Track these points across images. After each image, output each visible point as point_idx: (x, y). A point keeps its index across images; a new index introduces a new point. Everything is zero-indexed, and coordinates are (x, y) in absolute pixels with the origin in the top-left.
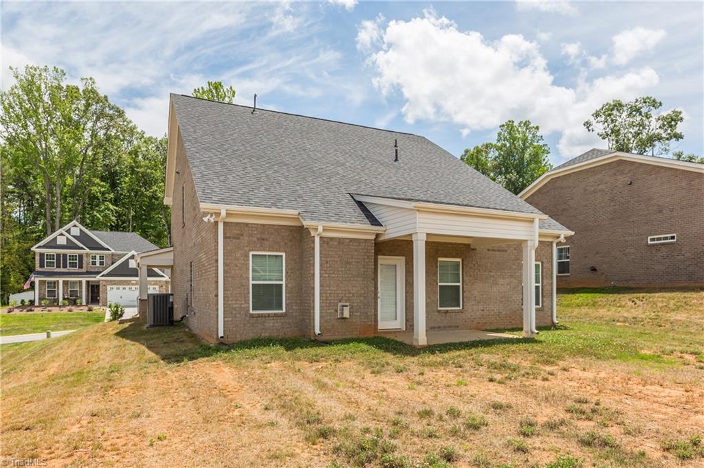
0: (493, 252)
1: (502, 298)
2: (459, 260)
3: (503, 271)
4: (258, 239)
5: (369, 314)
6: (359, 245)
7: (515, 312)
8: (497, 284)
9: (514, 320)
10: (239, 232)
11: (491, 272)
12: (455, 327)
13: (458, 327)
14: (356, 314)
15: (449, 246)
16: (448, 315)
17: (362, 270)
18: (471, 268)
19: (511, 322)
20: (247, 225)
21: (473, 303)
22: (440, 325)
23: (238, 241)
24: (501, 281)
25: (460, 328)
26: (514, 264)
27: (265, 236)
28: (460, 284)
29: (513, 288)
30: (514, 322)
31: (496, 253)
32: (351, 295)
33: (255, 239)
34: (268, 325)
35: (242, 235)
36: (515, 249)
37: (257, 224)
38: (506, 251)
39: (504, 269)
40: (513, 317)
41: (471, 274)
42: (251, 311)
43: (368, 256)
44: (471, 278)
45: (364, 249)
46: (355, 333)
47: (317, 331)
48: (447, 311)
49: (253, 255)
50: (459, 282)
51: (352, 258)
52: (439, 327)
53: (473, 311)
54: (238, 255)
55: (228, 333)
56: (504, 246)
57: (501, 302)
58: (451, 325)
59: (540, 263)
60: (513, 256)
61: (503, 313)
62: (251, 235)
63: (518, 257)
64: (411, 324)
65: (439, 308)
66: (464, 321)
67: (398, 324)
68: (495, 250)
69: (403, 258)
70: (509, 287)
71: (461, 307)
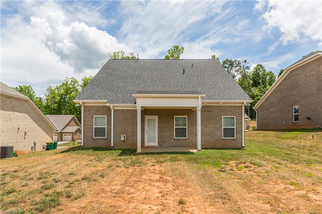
0: (205, 112)
1: (210, 133)
2: (186, 116)
4: (96, 111)
5: (134, 139)
6: (131, 112)
7: (218, 140)
8: (207, 127)
9: (217, 144)
10: (89, 109)
13: (184, 146)
14: (129, 139)
15: (180, 110)
16: (179, 141)
17: (132, 122)
18: (192, 120)
19: (215, 145)
20: (92, 106)
21: (193, 136)
22: (175, 145)
23: (89, 112)
24: (209, 126)
25: (185, 146)
26: (217, 117)
27: (99, 110)
28: (187, 127)
29: (217, 129)
30: (217, 145)
32: (127, 132)
33: (95, 111)
34: (99, 142)
35: (90, 110)
36: (218, 110)
37: (96, 106)
38: (212, 111)
39: (211, 120)
40: (217, 143)
41: (192, 122)
42: (94, 137)
43: (134, 116)
44: (192, 125)
45: (133, 113)
46: (129, 147)
47: (112, 145)
48: (178, 139)
49: (95, 117)
50: (186, 126)
51: (128, 117)
52: (174, 146)
53: (193, 139)
54: (89, 117)
55: (85, 145)
56: (211, 109)
57: (209, 135)
58: (181, 145)
59: (235, 117)
60: (217, 114)
61: (210, 140)
62: (94, 110)
63: (220, 114)
64: (160, 144)
65: (175, 138)
66: (188, 144)
67: (156, 144)
68: (206, 111)
69: (157, 116)
70: (214, 128)
71: (187, 138)
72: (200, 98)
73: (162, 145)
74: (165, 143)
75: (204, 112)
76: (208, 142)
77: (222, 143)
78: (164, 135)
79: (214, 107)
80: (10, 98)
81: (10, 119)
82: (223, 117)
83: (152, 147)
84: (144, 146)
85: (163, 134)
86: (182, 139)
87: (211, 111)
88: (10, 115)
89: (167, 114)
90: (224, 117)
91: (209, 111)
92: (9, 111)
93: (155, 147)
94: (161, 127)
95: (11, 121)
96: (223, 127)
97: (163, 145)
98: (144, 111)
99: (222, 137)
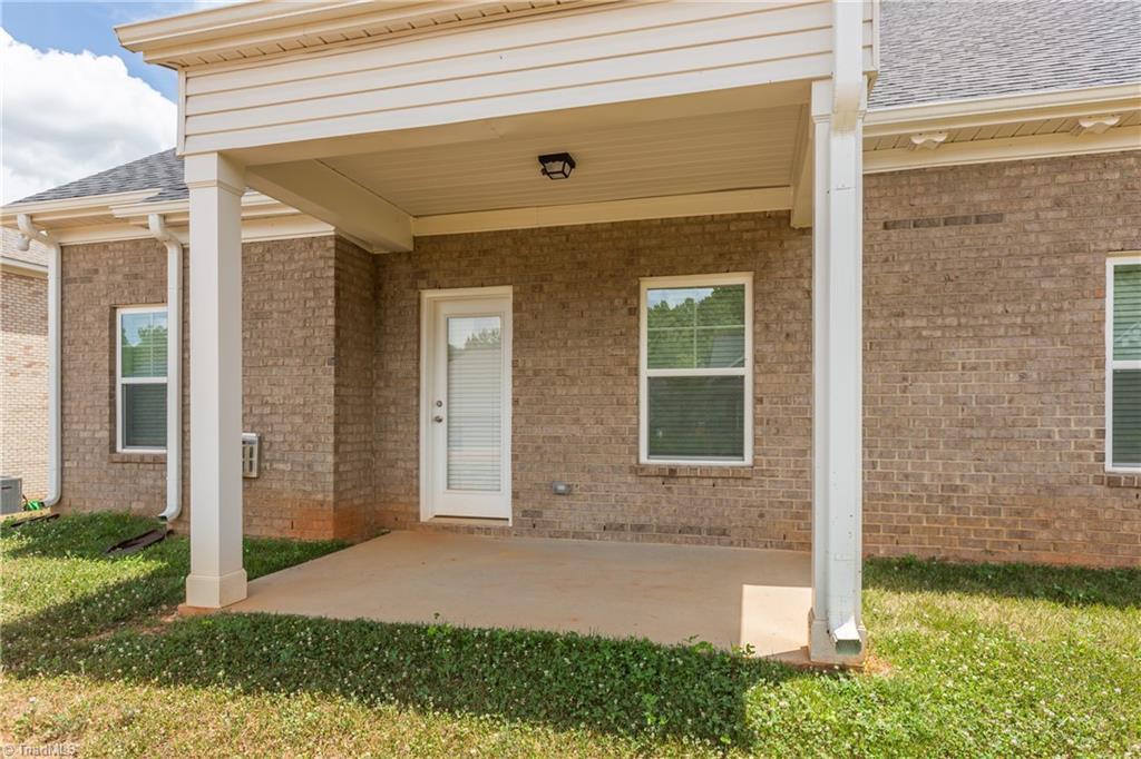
0: (924, 232)
1: (963, 424)
2: (744, 279)
3: (979, 309)
4: (126, 276)
5: (318, 468)
6: (291, 259)
7: (1052, 491)
8: (935, 365)
9: (1045, 525)
10: (90, 266)
11: (901, 315)
12: (710, 531)
13: (725, 533)
14: (281, 466)
15: (687, 230)
16: (676, 486)
17: (299, 334)
19: (1022, 535)
20: (105, 246)
21: (797, 443)
22: (643, 519)
23: (88, 285)
24: (964, 352)
26: (1049, 273)
27: (140, 269)
28: (746, 371)
29: (1042, 383)
30: (1044, 535)
31: (934, 232)
32: (267, 410)
33: (119, 278)
34: (143, 482)
35: (96, 271)
36: (1058, 203)
37: (124, 242)
38: (998, 218)
39: (983, 300)
41: (795, 327)
42: (119, 448)
43: (316, 291)
44: (789, 347)
45: (304, 270)
46: (277, 523)
47: (172, 507)
48: (673, 472)
49: (123, 317)
50: (742, 364)
51: (271, 298)
52: (640, 528)
53: (799, 473)
54: (89, 319)
55: (69, 495)
56: (984, 197)
57: (962, 443)
58: (693, 522)
60: (1044, 239)
61: (974, 490)
62: (113, 271)
63: (1082, 236)
64: (529, 506)
65: (644, 459)
66: (755, 512)
67: (497, 504)
68: (931, 223)
69: (508, 290)
70: (1013, 377)
71: (748, 460)
73: (539, 514)
74: (562, 502)
75: (911, 233)
76: (945, 500)
77: (1092, 515)
78: (557, 439)
79: (1013, 172)
80: (32, 279)
82: (1111, 263)
83: (470, 530)
84: (417, 515)
85: (550, 431)
86: (704, 474)
87: (979, 220)
88: (28, 348)
89: (583, 265)
90: (1119, 271)
91: (961, 212)
93: (487, 530)
94: (536, 373)
96: (1112, 364)
97: (548, 514)
98: (409, 253)
99: (1101, 458)
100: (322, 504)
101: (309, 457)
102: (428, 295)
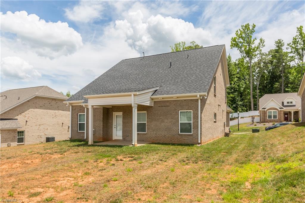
1: (166, 128)
2: (146, 112)
3: (167, 116)
4: (79, 110)
6: (98, 110)
7: (174, 136)
8: (163, 122)
9: (173, 139)
10: (75, 108)
11: (160, 116)
12: (142, 140)
13: (144, 141)
14: (97, 133)
16: (139, 135)
17: (99, 118)
18: (150, 115)
19: (171, 141)
20: (77, 106)
21: (151, 130)
23: (75, 111)
24: (166, 121)
25: (145, 141)
26: (173, 112)
27: (81, 109)
28: (146, 122)
29: (173, 124)
30: (173, 140)
32: (96, 127)
34: (81, 135)
36: (174, 105)
38: (169, 106)
39: (168, 115)
40: (173, 138)
41: (150, 117)
42: (78, 131)
44: (150, 120)
46: (97, 139)
47: (85, 138)
49: (79, 115)
51: (96, 114)
53: (151, 134)
54: (75, 115)
55: (72, 137)
56: (167, 104)
57: (166, 130)
58: (141, 139)
59: (192, 111)
60: (173, 109)
61: (167, 136)
63: (176, 108)
64: (124, 138)
66: (146, 138)
67: (121, 138)
68: (163, 106)
69: (122, 112)
70: (170, 123)
71: (146, 132)
72: (133, 95)
73: (125, 139)
74: (127, 137)
75: (161, 107)
76: (164, 137)
77: (178, 138)
78: (127, 130)
79: (170, 101)
80: (56, 100)
81: (55, 116)
82: (180, 111)
83: (118, 141)
84: (112, 139)
85: (126, 129)
86: (142, 134)
87: (167, 106)
89: (130, 110)
91: (165, 105)
92: (54, 110)
93: (120, 141)
94: (125, 122)
95: (56, 118)
96: (180, 122)
97: (126, 139)
98: (111, 108)
99: (178, 132)
100: (101, 137)
101: (100, 132)
102: (114, 113)
